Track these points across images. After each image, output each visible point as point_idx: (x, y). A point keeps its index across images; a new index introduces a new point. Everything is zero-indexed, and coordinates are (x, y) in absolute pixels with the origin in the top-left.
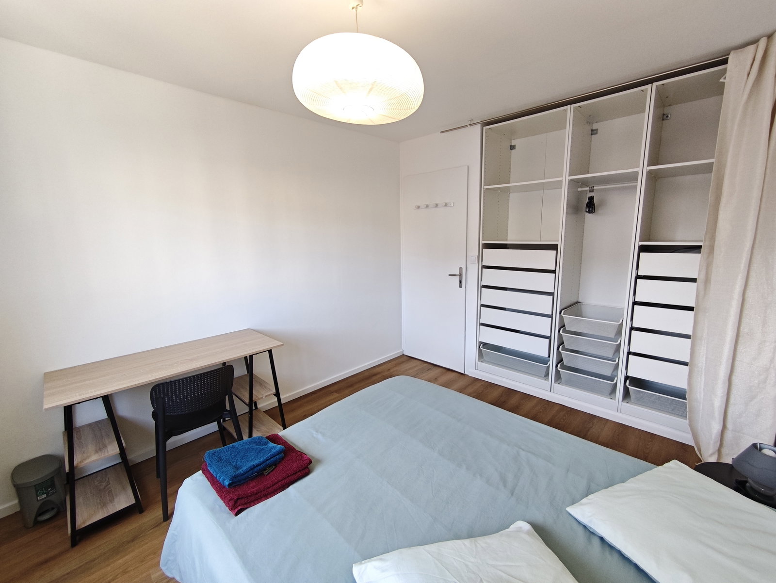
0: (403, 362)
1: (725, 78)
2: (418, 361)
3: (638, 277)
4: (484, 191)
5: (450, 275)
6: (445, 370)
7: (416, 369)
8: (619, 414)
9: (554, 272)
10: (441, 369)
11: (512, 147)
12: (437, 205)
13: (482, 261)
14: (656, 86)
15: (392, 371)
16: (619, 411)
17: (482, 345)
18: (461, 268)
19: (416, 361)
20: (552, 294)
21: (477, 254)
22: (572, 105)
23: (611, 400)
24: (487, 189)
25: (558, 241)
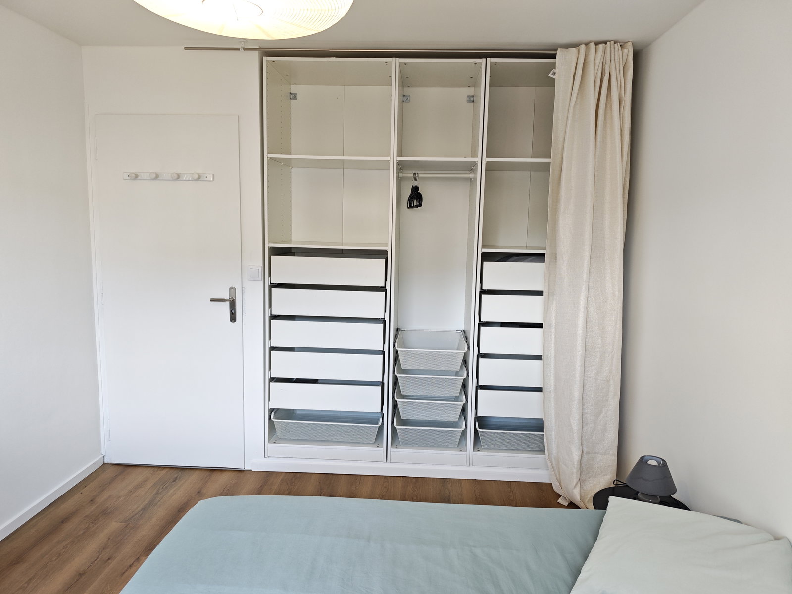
0: (113, 480)
1: (554, 74)
2: (144, 469)
3: (483, 292)
4: (268, 160)
5: (213, 300)
6: (208, 473)
7: (149, 485)
8: (472, 469)
9: (383, 289)
10: (197, 472)
11: (293, 96)
12: (178, 177)
13: (270, 275)
14: (491, 63)
15: (100, 500)
16: (471, 465)
17: (273, 414)
18: (232, 288)
19: (140, 470)
20: (383, 321)
21: (262, 265)
22: (397, 59)
23: (461, 453)
24: (271, 158)
25: (386, 245)
